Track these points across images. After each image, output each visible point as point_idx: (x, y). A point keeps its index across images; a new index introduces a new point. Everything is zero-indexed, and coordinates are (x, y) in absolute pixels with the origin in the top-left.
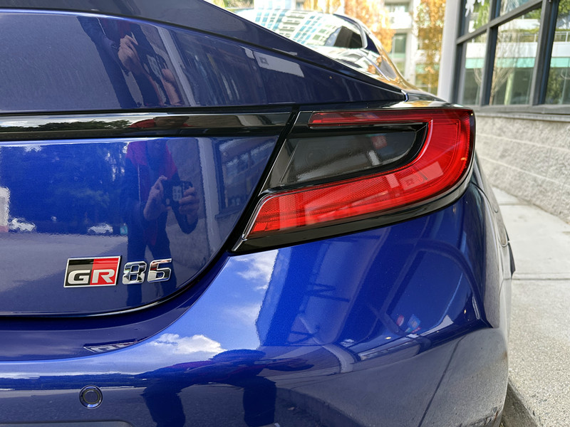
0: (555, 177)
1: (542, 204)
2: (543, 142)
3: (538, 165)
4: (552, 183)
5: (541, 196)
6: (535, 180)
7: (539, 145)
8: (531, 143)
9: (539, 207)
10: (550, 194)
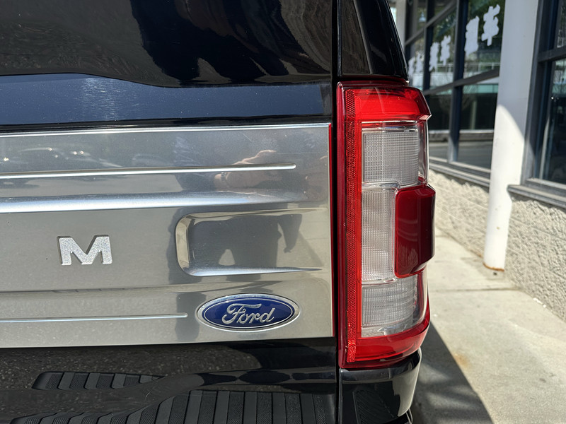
0: (461, 217)
1: (456, 236)
2: (454, 192)
3: (452, 208)
4: (460, 222)
5: (454, 230)
6: (451, 218)
7: (452, 193)
8: (448, 191)
9: (453, 238)
10: (459, 229)
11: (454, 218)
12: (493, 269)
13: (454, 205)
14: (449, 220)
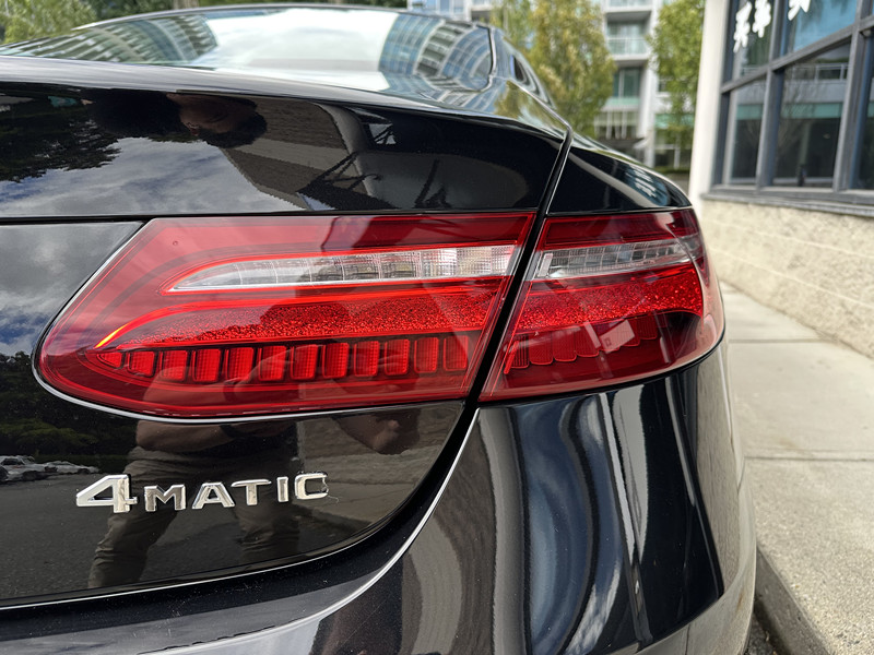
1: (852, 341)
2: (854, 249)
3: (848, 282)
4: (869, 310)
5: (851, 329)
6: (842, 304)
8: (836, 249)
11: (851, 302)
13: (854, 276)
14: (839, 308)
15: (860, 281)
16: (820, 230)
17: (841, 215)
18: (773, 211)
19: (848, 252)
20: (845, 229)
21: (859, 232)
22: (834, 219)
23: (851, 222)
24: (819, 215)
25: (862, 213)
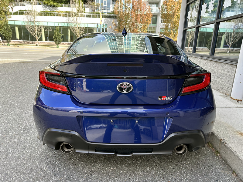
3: (212, 75)
12: (236, 100)
15: (215, 75)
16: (206, 63)
17: (211, 61)
18: (196, 59)
19: (212, 69)
20: (212, 64)
21: (215, 64)
22: (210, 62)
23: (213, 62)
24: (206, 60)
25: (216, 61)
